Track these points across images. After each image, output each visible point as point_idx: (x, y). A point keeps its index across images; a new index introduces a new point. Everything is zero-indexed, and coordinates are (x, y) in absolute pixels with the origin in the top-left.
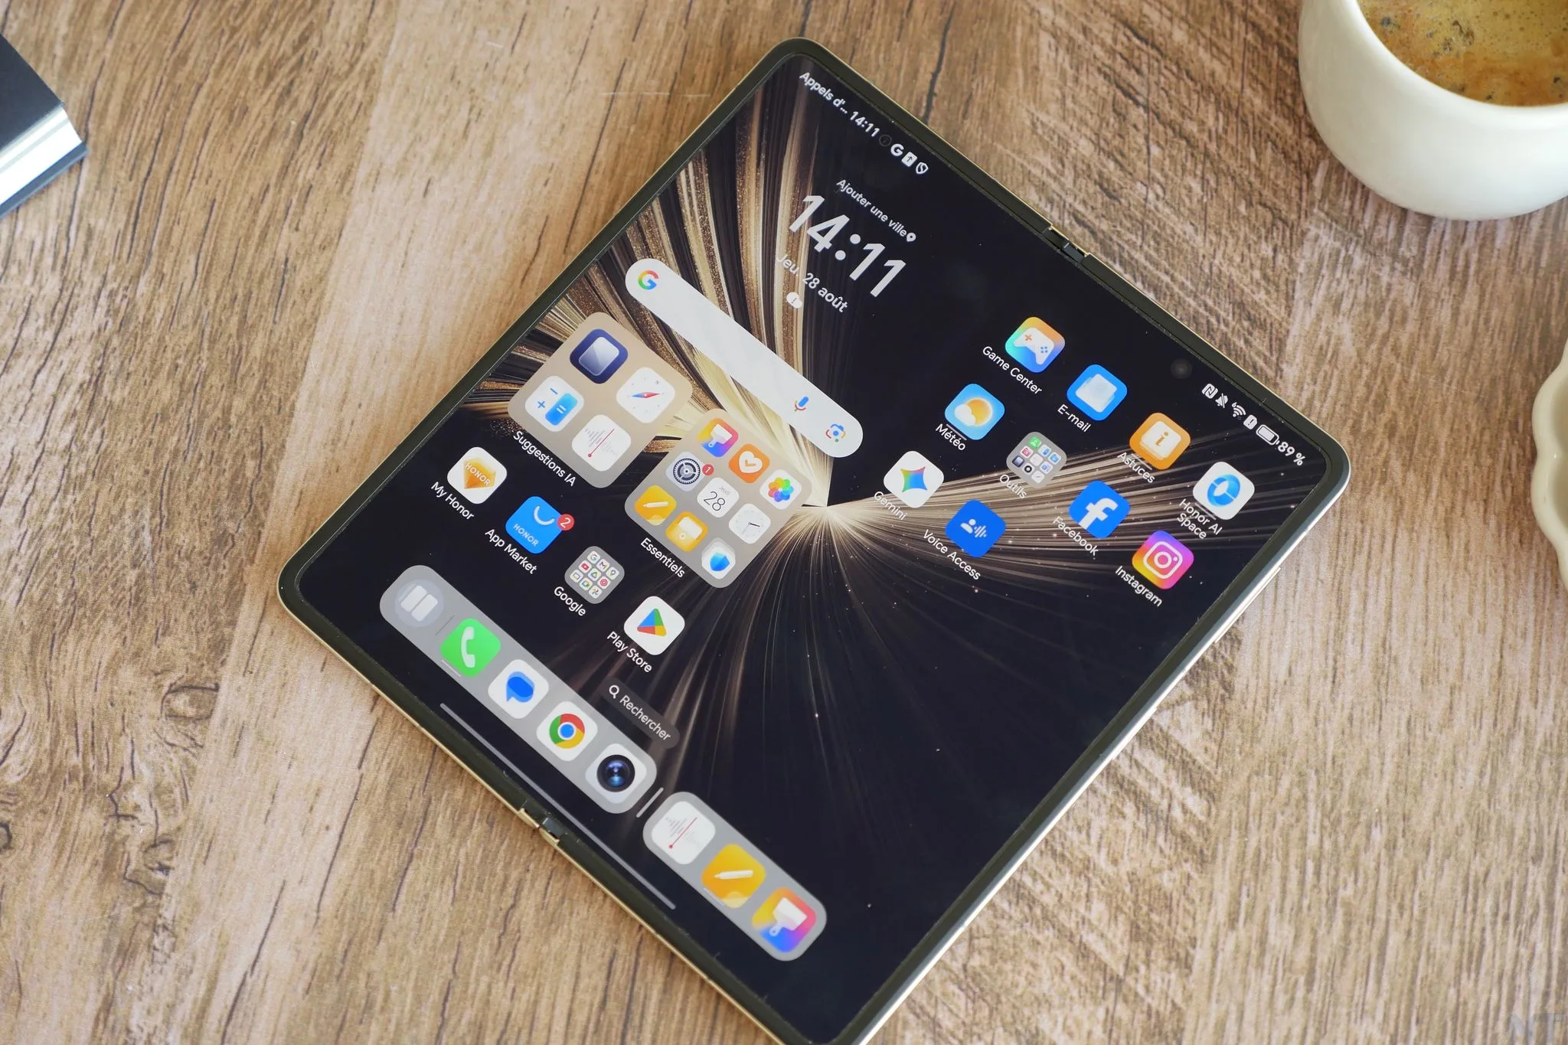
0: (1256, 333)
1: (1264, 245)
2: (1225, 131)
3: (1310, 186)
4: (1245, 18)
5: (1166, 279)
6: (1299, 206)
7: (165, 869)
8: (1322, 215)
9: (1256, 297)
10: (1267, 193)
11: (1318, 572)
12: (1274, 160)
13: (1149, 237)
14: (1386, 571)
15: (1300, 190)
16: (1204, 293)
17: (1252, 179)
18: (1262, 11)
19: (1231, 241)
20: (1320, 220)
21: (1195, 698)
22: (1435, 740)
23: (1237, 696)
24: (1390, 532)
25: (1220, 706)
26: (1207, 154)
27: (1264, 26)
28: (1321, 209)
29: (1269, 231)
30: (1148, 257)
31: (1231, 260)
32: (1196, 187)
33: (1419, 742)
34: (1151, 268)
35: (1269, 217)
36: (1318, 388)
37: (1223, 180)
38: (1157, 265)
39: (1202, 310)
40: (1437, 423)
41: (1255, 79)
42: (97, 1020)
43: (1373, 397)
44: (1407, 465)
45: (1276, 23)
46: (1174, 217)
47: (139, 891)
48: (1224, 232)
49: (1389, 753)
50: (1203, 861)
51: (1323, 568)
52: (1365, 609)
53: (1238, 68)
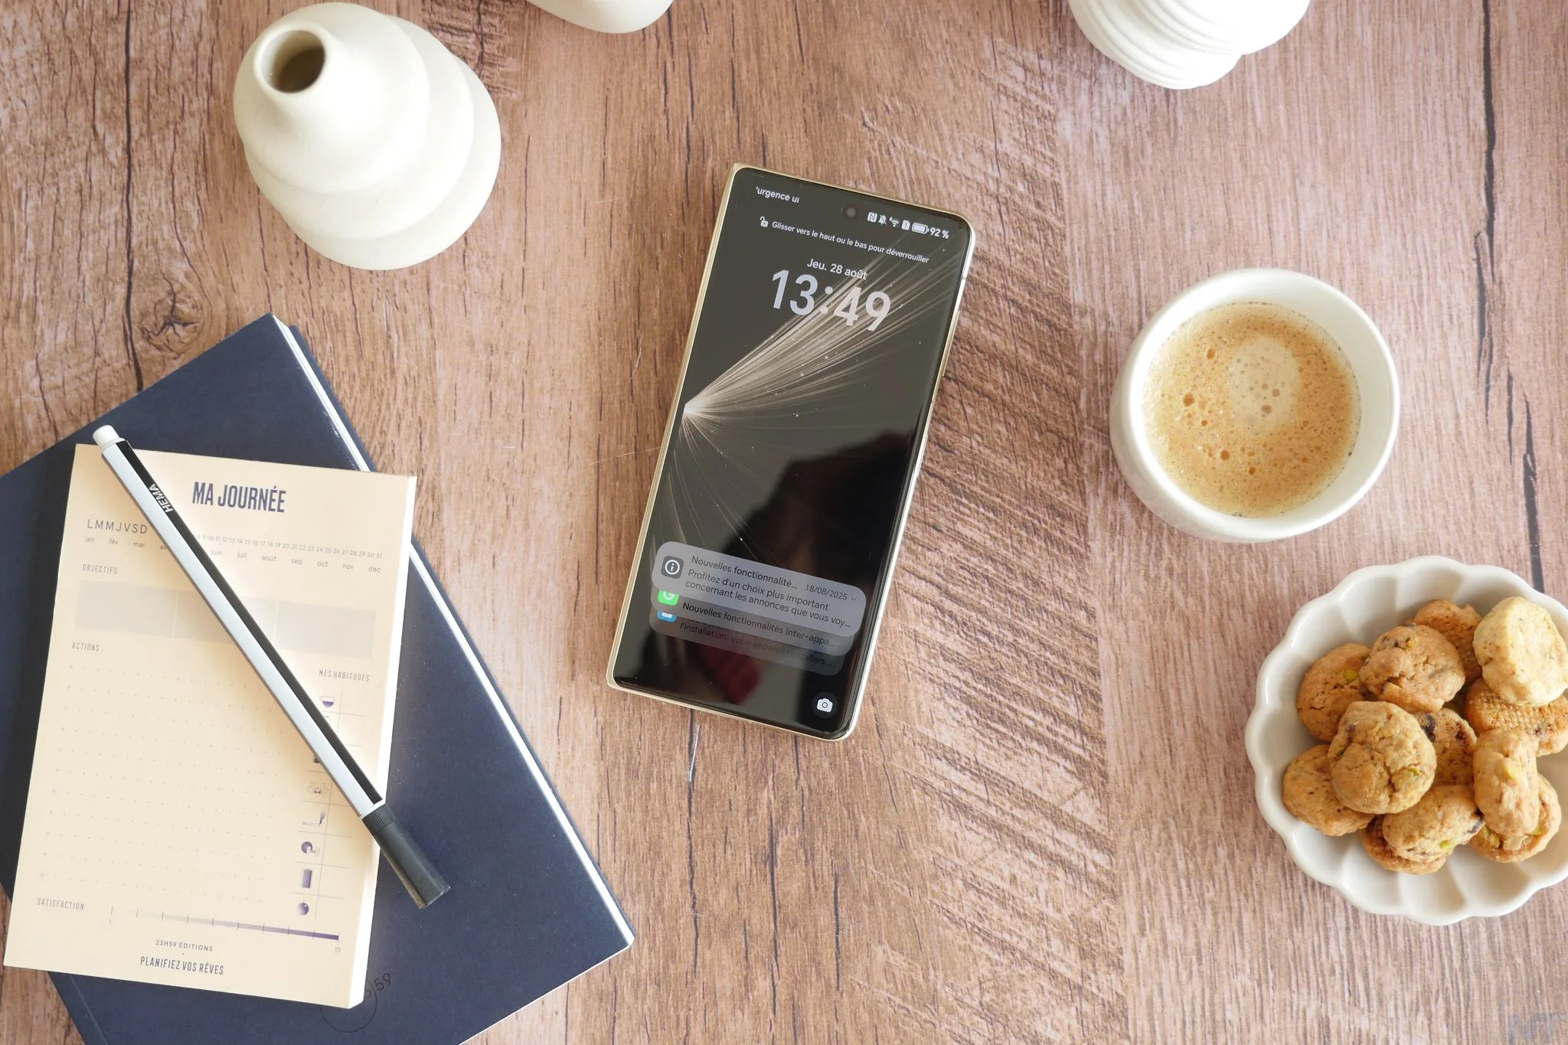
0: (1066, 524)
1: (1057, 460)
2: (1013, 384)
3: (1078, 410)
4: (1006, 298)
5: (998, 500)
6: (1074, 426)
8: (1091, 428)
9: (1060, 499)
10: (1051, 422)
13: (980, 474)
15: (1072, 414)
16: (1025, 504)
17: (1038, 414)
18: (1016, 290)
19: (1035, 463)
20: (1090, 432)
21: (1085, 788)
22: (1244, 778)
24: (1185, 642)
25: (1102, 789)
26: (1004, 404)
27: (1020, 301)
28: (1089, 425)
29: (1059, 449)
30: (983, 488)
31: (1038, 476)
32: (1002, 429)
33: (1234, 781)
34: (987, 495)
35: (1056, 438)
36: (1116, 553)
37: (1019, 420)
38: (990, 492)
39: (1027, 517)
40: (1199, 559)
41: (1023, 341)
43: (1153, 551)
45: (1028, 297)
46: (993, 456)
48: (1029, 457)
49: (1216, 794)
50: (1115, 896)
52: (1180, 700)
53: (1010, 336)
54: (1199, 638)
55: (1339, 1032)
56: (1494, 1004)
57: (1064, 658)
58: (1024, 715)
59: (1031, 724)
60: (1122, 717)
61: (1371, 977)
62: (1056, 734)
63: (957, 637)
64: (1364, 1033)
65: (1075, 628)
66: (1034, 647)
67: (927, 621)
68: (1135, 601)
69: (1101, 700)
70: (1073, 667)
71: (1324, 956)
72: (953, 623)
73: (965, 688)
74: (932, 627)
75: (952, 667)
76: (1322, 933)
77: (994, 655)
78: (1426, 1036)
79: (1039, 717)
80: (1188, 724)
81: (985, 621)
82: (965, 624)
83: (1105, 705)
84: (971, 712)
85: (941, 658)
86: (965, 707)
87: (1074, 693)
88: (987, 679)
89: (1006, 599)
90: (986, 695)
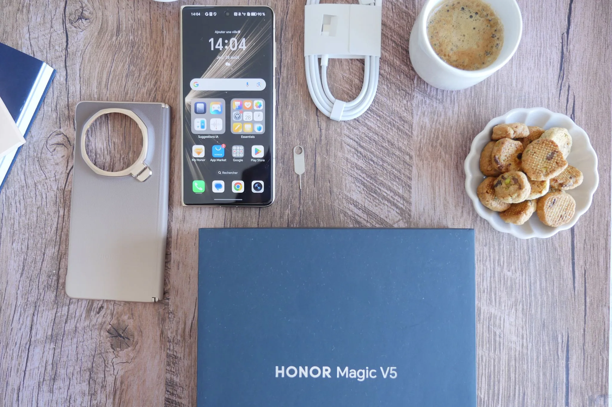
0: (405, 124)
1: (404, 101)
2: (391, 72)
3: (413, 83)
4: (391, 40)
5: (382, 113)
6: (411, 89)
7: (168, 299)
8: (417, 90)
9: (404, 115)
10: (403, 87)
11: (428, 183)
12: (404, 78)
14: (444, 180)
15: (411, 85)
16: (391, 115)
17: (399, 83)
18: (395, 37)
19: (396, 101)
20: (417, 92)
21: (402, 219)
22: (460, 221)
23: (412, 217)
24: (443, 170)
25: (408, 220)
26: (387, 79)
27: (397, 42)
28: (417, 89)
29: (405, 97)
31: (397, 106)
32: (386, 88)
33: (456, 221)
35: (405, 93)
36: (422, 136)
37: (392, 85)
38: (379, 110)
39: (391, 120)
40: (452, 141)
41: (396, 56)
42: (160, 336)
43: (435, 137)
44: (446, 153)
45: (399, 40)
46: (381, 97)
47: (163, 305)
48: (394, 99)
51: (429, 182)
53: (392, 54)
54: (448, 169)
55: (484, 313)
56: (539, 307)
57: (400, 172)
58: (383, 191)
59: (385, 195)
60: (418, 195)
61: (497, 294)
62: (394, 199)
63: (362, 161)
64: (493, 314)
65: (404, 162)
66: (389, 167)
67: (352, 154)
68: (427, 154)
69: (411, 188)
70: (403, 176)
71: (481, 286)
72: (361, 156)
73: (363, 180)
74: (353, 156)
75: (359, 172)
76: (481, 278)
77: (375, 169)
78: (514, 317)
79: (389, 192)
80: (441, 199)
81: (372, 156)
82: (365, 157)
83: (413, 191)
84: (364, 188)
85: (355, 168)
86: (362, 187)
87: (402, 185)
88: (371, 177)
89: (381, 149)
90: (371, 183)
